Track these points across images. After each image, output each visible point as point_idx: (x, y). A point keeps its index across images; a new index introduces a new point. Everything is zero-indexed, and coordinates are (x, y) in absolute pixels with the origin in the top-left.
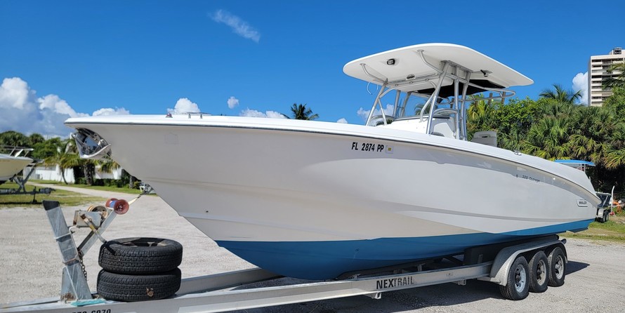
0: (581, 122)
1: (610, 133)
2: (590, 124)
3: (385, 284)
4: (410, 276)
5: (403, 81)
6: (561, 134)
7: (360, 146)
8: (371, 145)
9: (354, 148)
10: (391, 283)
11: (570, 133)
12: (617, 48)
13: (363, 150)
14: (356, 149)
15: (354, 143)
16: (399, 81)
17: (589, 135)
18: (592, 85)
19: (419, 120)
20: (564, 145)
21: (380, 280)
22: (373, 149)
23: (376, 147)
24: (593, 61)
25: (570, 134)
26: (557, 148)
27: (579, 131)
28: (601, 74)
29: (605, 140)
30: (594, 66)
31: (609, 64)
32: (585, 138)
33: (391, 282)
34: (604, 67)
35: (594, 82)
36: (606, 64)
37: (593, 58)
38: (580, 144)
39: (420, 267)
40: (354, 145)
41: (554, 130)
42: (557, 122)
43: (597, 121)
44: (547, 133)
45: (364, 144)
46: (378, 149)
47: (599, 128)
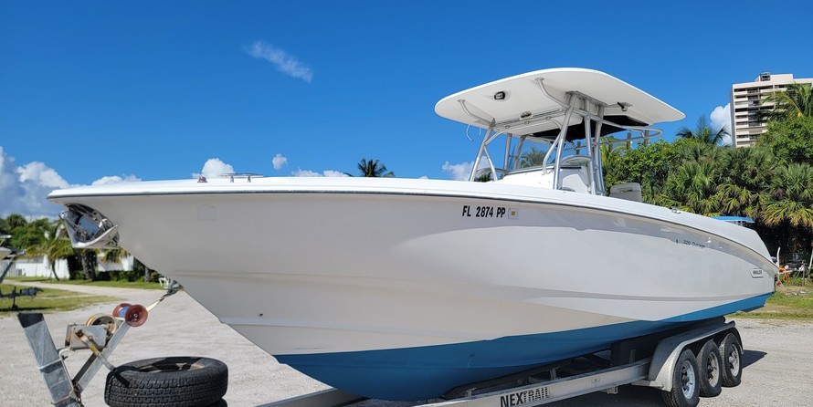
0: (730, 166)
1: (768, 179)
2: (742, 169)
3: (512, 400)
4: (544, 387)
5: (515, 121)
6: (707, 183)
7: (473, 211)
8: (488, 208)
9: (466, 214)
10: (520, 399)
11: (717, 181)
12: (764, 74)
13: (477, 215)
14: (469, 215)
15: (465, 207)
16: (510, 122)
17: (742, 184)
18: (736, 120)
19: (542, 172)
20: (711, 197)
21: (505, 395)
22: (491, 214)
23: (495, 212)
24: (736, 90)
25: (718, 183)
26: (702, 202)
27: (729, 179)
28: (746, 106)
29: (762, 189)
30: (738, 97)
31: (755, 93)
32: (737, 188)
33: (519, 397)
34: (749, 97)
35: (738, 117)
36: (752, 94)
37: (735, 86)
38: (732, 196)
39: (553, 372)
40: (466, 209)
41: (697, 179)
42: (700, 169)
43: (750, 166)
44: (688, 183)
45: (479, 208)
46: (498, 213)
47: (754, 175)
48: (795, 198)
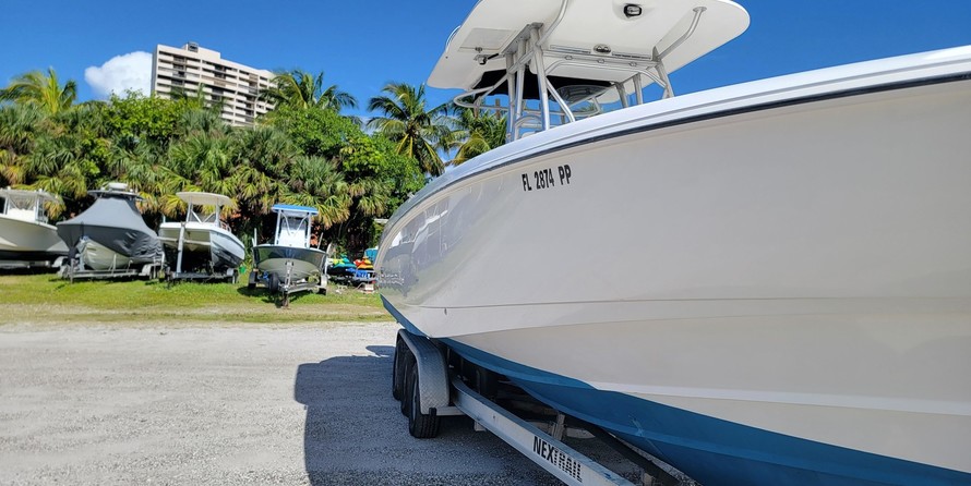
0: (251, 147)
1: (288, 169)
2: (263, 152)
6: (224, 162)
11: (235, 162)
12: (194, 43)
17: (261, 168)
20: (227, 179)
24: (161, 52)
25: (235, 164)
26: (219, 183)
27: (246, 161)
28: (170, 74)
29: (280, 178)
30: (162, 61)
31: (181, 63)
32: (256, 174)
34: (175, 65)
35: (160, 85)
36: (177, 62)
37: (161, 48)
38: (250, 180)
41: (211, 155)
42: (216, 142)
43: (271, 149)
44: (202, 157)
47: (275, 160)
48: (312, 193)
